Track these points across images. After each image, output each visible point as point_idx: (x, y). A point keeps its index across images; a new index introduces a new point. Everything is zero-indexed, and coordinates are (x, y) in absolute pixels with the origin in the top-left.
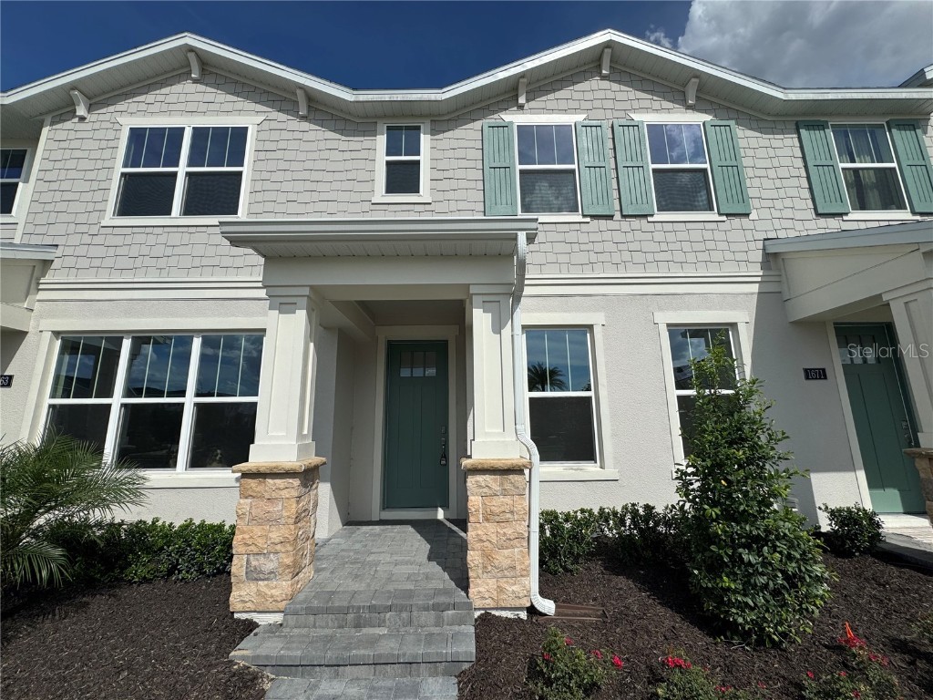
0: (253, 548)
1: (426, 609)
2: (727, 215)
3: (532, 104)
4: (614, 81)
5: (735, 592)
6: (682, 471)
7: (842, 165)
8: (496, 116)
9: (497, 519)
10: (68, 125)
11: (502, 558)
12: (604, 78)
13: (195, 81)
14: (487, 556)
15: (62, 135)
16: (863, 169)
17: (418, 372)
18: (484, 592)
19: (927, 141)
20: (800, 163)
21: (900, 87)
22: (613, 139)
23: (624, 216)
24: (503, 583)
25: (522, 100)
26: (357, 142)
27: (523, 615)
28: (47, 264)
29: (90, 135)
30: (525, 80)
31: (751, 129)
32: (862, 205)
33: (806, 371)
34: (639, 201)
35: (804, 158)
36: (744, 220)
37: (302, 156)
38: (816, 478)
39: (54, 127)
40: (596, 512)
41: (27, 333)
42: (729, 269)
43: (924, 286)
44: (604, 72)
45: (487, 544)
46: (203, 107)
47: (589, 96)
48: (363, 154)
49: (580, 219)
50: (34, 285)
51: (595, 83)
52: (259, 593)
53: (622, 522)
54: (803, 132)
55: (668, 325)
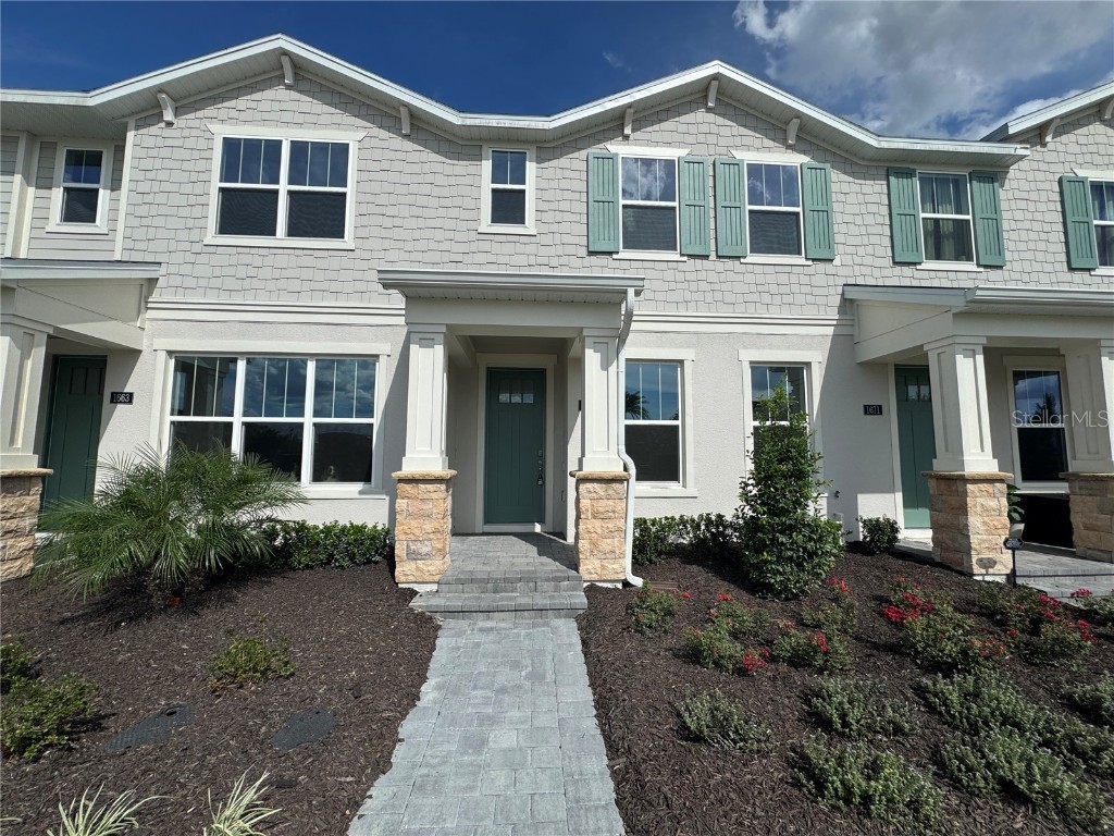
0: (411, 536)
1: (548, 580)
2: (813, 260)
3: (638, 135)
4: (719, 115)
5: (771, 562)
6: (744, 483)
7: (922, 215)
8: (601, 146)
9: (602, 516)
10: (154, 130)
11: (606, 545)
12: (709, 110)
13: (289, 87)
14: (594, 544)
15: (150, 142)
16: (943, 219)
17: (516, 399)
18: (590, 568)
19: (1002, 194)
20: (885, 210)
21: (981, 141)
22: (714, 176)
23: (719, 257)
24: (605, 562)
25: (627, 131)
26: (462, 167)
27: (620, 586)
28: (152, 282)
29: (178, 143)
30: (632, 110)
31: (845, 173)
32: (938, 255)
33: (865, 407)
34: (734, 243)
35: (890, 205)
36: (828, 265)
37: (406, 179)
38: (862, 498)
39: (139, 132)
40: (677, 517)
41: (140, 351)
42: (811, 312)
43: (950, 341)
44: (710, 104)
45: (593, 535)
46: (300, 118)
47: (693, 129)
48: (469, 180)
49: (678, 257)
50: (143, 303)
51: (700, 115)
52: (417, 569)
53: (698, 527)
54: (892, 179)
55: (751, 362)
